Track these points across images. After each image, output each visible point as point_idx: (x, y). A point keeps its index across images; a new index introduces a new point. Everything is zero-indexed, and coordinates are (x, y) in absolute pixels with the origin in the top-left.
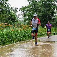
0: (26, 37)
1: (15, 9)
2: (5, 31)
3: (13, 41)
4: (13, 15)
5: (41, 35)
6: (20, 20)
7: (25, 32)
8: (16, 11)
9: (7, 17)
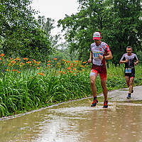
0: (75, 90)
1: (48, 22)
2: (24, 77)
3: (44, 102)
4: (42, 38)
5: (113, 86)
6: (60, 48)
7: (73, 77)
8: (49, 26)
9: (28, 41)
